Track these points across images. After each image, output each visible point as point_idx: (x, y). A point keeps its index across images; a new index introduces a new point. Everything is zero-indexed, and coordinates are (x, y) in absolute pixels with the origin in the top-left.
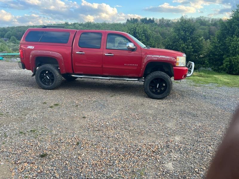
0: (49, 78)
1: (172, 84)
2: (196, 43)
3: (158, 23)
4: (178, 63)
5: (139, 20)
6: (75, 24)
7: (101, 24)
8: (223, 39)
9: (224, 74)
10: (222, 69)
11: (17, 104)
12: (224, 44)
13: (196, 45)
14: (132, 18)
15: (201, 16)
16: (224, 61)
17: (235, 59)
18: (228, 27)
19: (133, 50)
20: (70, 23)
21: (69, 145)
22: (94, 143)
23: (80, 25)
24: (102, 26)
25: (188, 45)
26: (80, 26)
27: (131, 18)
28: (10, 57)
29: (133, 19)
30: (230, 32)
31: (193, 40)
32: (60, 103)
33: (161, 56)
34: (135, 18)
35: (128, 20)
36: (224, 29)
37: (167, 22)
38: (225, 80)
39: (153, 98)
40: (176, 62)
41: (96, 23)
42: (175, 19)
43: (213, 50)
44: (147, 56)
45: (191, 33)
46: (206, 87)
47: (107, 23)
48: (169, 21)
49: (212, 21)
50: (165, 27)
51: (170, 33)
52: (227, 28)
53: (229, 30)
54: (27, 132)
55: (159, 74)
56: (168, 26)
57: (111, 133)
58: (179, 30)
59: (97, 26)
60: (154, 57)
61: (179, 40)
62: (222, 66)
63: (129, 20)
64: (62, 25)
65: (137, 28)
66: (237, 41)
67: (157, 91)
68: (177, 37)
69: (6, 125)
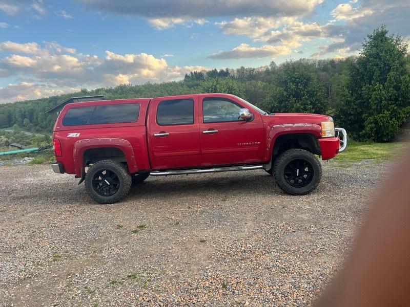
0: (109, 184)
1: (320, 166)
2: (317, 100)
3: (236, 75)
4: (325, 133)
5: (205, 74)
6: (98, 91)
7: (143, 86)
8: (357, 88)
9: (370, 143)
10: (364, 136)
11: (72, 235)
12: (360, 97)
13: (317, 102)
14: (193, 72)
15: (301, 59)
16: (366, 123)
17: (382, 117)
18: (362, 70)
19: (247, 119)
20: (89, 90)
21: (211, 291)
22: (252, 281)
23: (108, 91)
24: (144, 90)
25: (305, 104)
26: (107, 93)
27: (191, 73)
28: (9, 158)
29: (195, 72)
30: (365, 78)
31: (311, 95)
32: (145, 222)
33: (296, 125)
34: (198, 71)
35: (186, 76)
36: (355, 74)
37: (250, 72)
38: (379, 152)
39: (293, 195)
40: (321, 131)
41: (134, 85)
42: (261, 67)
43: (345, 108)
44: (274, 126)
45: (306, 85)
46: (360, 166)
47: (153, 84)
48: (253, 70)
49: (319, 65)
50: (248, 80)
51: (257, 89)
52: (360, 72)
53: (363, 75)
54: (123, 279)
55: (299, 154)
56: (253, 79)
57: (267, 259)
58: (286, 82)
59: (136, 90)
60: (286, 127)
61: (288, 98)
62: (364, 131)
63: (188, 76)
64: (76, 94)
65: (218, 86)
66: (381, 90)
67: (298, 181)
68: (285, 93)
69: (80, 274)
